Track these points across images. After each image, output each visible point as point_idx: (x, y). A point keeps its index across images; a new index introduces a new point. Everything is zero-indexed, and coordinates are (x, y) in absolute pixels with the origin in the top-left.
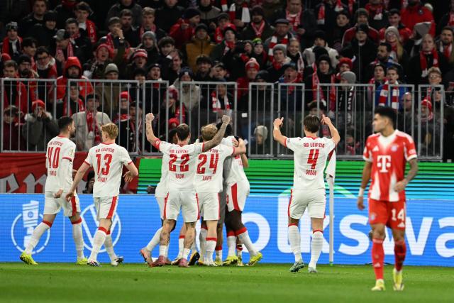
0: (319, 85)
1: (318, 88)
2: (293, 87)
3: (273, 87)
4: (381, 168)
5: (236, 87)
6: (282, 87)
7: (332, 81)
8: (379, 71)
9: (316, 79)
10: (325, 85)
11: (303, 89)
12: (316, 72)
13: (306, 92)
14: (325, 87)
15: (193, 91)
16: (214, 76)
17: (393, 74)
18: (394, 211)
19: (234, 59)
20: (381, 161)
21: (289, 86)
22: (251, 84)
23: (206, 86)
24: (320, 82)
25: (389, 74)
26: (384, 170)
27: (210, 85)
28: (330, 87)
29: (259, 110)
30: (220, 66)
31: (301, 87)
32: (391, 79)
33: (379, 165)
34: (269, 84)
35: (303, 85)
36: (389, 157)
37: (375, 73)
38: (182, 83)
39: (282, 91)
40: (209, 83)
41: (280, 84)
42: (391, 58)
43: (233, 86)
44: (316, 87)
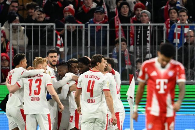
0: (120, 25)
1: (120, 27)
2: (100, 27)
3: (84, 27)
4: (159, 90)
5: (54, 27)
6: (91, 27)
7: (131, 22)
8: (173, 14)
9: (117, 21)
10: (125, 25)
11: (108, 28)
12: (117, 16)
13: (110, 31)
14: (126, 27)
15: (20, 31)
16: (36, 19)
17: (184, 16)
18: (166, 125)
19: (53, 5)
20: (159, 84)
21: (96, 26)
22: (66, 25)
23: (30, 27)
24: (121, 23)
25: (181, 16)
26: (162, 91)
27: (34, 26)
28: (129, 26)
29: (73, 45)
30: (40, 11)
31: (106, 27)
32: (183, 20)
33: (158, 87)
34: (80, 25)
35: (108, 25)
36: (166, 81)
37: (170, 15)
38: (11, 25)
39: (91, 30)
40: (33, 24)
41: (90, 25)
42: (179, 3)
43: (52, 26)
44: (118, 27)
